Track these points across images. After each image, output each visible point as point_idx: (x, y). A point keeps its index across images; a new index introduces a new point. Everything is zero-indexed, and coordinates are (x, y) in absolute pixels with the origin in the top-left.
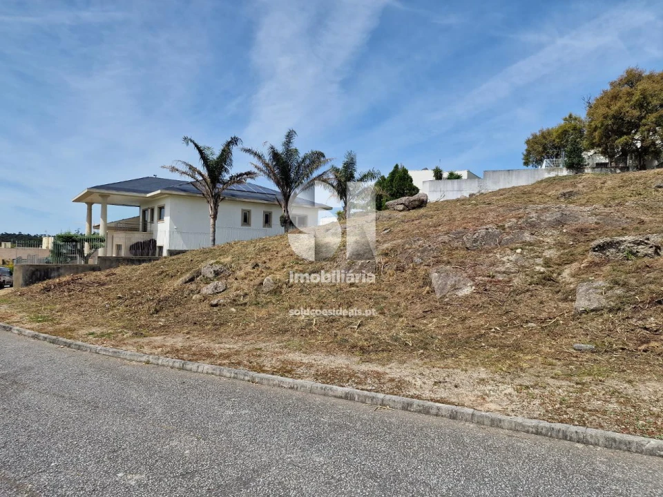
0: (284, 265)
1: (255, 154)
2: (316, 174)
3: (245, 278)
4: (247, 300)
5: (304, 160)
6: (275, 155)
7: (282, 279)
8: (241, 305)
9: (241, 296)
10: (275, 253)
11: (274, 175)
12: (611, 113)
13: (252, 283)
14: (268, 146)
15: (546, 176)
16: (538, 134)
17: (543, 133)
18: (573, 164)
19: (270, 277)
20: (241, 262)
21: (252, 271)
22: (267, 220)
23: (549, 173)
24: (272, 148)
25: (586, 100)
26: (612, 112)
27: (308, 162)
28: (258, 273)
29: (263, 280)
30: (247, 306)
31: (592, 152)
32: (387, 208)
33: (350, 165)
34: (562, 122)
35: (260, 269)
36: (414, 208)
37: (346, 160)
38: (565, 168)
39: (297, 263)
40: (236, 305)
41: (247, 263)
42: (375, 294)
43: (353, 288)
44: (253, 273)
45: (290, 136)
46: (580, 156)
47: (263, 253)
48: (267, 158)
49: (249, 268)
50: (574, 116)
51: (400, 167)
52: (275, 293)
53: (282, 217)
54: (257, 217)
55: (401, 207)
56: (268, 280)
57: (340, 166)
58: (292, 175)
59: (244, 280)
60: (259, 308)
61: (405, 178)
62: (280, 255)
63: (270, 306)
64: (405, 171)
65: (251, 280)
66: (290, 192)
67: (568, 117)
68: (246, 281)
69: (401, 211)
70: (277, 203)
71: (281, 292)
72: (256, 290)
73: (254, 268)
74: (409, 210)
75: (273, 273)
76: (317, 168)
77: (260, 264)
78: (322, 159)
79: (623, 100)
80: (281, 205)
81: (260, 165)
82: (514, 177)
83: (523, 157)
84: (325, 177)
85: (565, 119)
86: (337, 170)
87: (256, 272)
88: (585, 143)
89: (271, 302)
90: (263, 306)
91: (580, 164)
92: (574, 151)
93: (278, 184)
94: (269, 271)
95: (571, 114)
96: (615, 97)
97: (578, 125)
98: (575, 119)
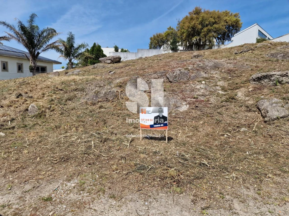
0: (44, 94)
1: (8, 26)
2: (51, 42)
3: (11, 106)
4: (14, 124)
5: (42, 33)
6: (23, 28)
7: (45, 105)
8: (10, 129)
9: (8, 121)
10: (34, 86)
11: (23, 40)
13: (18, 110)
14: (18, 21)
15: (163, 53)
17: (157, 35)
18: (174, 48)
19: (34, 104)
20: (4, 93)
21: (17, 100)
22: (20, 68)
23: (164, 51)
24: (20, 22)
25: (178, 20)
26: (191, 25)
27: (45, 34)
28: (23, 101)
29: (28, 107)
30: (16, 129)
32: (100, 62)
33: (71, 39)
35: (24, 98)
36: (116, 62)
37: (68, 36)
38: (170, 50)
39: (55, 93)
40: (4, 129)
41: (10, 94)
42: (121, 113)
43: (102, 110)
44: (18, 101)
45: (33, 17)
47: (24, 86)
48: (17, 29)
49: (13, 97)
51: (96, 44)
52: (40, 117)
53: (30, 66)
54: (12, 66)
55: (109, 61)
56: (32, 106)
57: (65, 40)
58: (36, 42)
59: (10, 108)
60: (27, 130)
61: (99, 50)
62: (39, 87)
63: (37, 127)
64: (99, 47)
65: (17, 107)
66: (34, 51)
68: (12, 108)
69: (109, 63)
70: (27, 58)
71: (45, 116)
72: (22, 115)
73: (18, 97)
74: (114, 63)
75: (36, 101)
76: (51, 37)
77: (23, 94)
78: (54, 33)
79: (195, 20)
80: (29, 60)
81: (12, 33)
83: (149, 45)
84: (57, 44)
85: (168, 29)
86: (64, 42)
87: (21, 100)
89: (37, 124)
90: (30, 128)
91: (176, 49)
92: (174, 42)
93: (26, 46)
94: (32, 99)
95: (170, 27)
96: (192, 19)
97: (174, 32)
98: (172, 29)
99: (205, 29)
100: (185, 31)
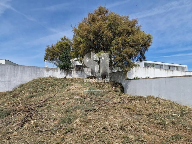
12: (93, 30)
16: (50, 46)
18: (65, 67)
25: (73, 27)
31: (75, 59)
34: (61, 40)
38: (59, 69)
46: (70, 62)
50: (66, 37)
67: (63, 38)
82: (19, 72)
85: (62, 39)
88: (72, 54)
91: (69, 67)
92: (66, 57)
95: (65, 37)
96: (93, 19)
97: (68, 43)
98: (67, 40)
99: (119, 39)
100: (83, 40)
